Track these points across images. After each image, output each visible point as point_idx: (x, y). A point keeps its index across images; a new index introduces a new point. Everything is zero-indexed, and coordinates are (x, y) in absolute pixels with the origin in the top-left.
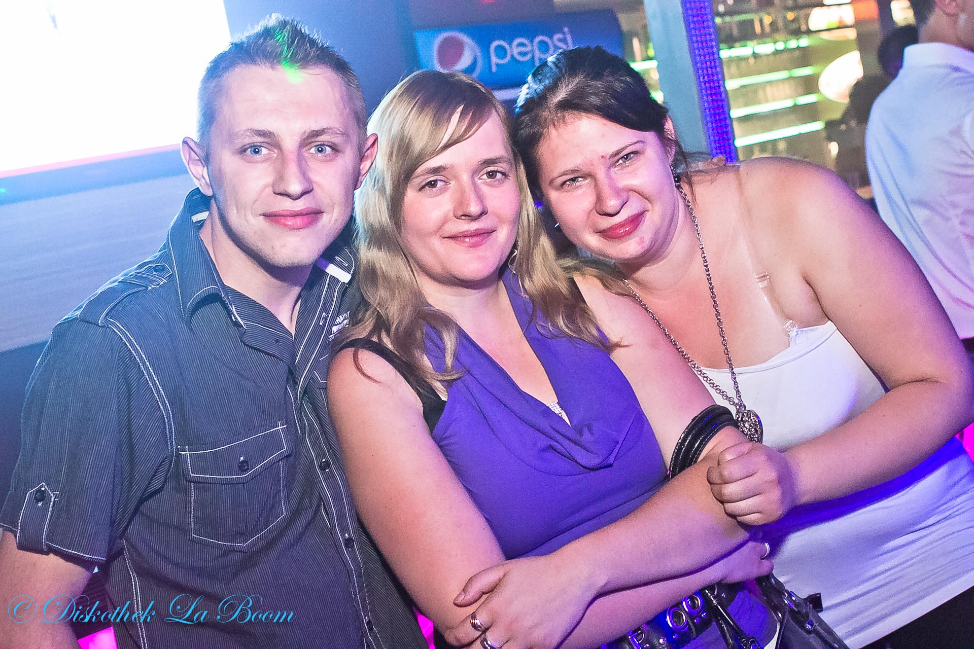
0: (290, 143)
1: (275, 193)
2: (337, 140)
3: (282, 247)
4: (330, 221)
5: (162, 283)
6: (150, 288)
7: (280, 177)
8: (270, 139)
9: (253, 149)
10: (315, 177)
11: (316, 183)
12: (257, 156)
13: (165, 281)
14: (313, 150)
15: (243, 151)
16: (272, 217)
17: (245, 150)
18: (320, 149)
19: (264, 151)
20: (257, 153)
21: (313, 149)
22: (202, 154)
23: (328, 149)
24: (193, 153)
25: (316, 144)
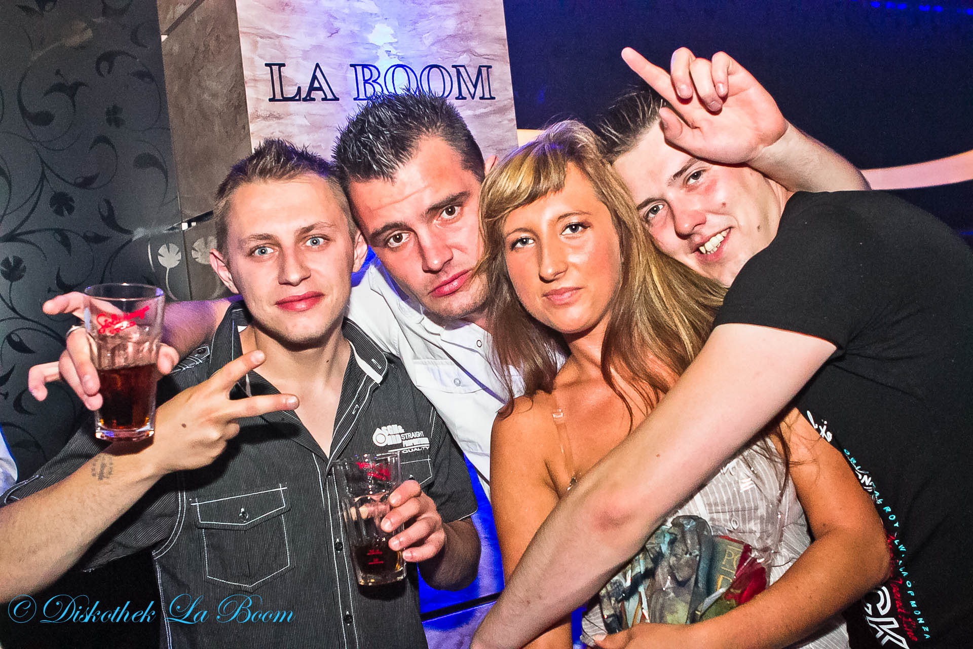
0: (288, 240)
1: (281, 284)
2: (326, 231)
3: (293, 327)
4: (332, 301)
5: (197, 363)
6: (184, 369)
7: (282, 270)
8: (270, 240)
9: (260, 250)
10: (311, 265)
11: (313, 270)
12: (265, 255)
13: (201, 362)
14: (309, 243)
15: (251, 253)
16: (283, 304)
17: (254, 252)
18: (315, 242)
19: (269, 250)
20: (264, 253)
21: (309, 241)
22: (225, 261)
23: (321, 240)
24: (219, 261)
25: (309, 238)
